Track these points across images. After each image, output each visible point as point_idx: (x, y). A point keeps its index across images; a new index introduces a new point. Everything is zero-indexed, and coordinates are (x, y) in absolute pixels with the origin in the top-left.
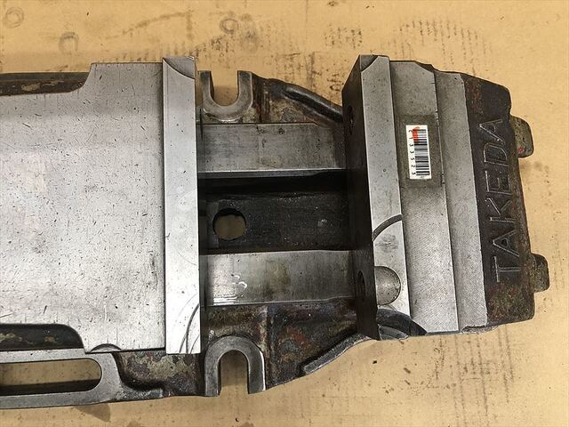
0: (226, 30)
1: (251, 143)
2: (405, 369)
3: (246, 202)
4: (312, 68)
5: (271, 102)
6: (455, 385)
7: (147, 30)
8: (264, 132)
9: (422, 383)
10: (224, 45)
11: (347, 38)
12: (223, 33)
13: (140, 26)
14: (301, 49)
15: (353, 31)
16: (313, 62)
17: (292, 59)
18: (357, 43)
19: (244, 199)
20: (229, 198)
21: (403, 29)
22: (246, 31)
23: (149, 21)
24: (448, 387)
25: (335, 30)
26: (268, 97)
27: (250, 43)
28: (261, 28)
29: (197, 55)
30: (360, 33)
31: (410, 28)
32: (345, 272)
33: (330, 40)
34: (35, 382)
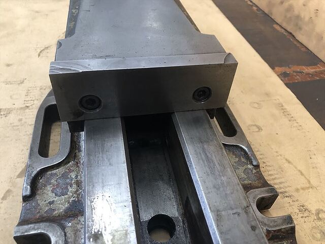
0: (318, 214)
1: (232, 203)
7: (286, 164)
10: (306, 215)
12: (314, 212)
13: (286, 160)
20: (184, 224)
23: (292, 164)
29: (286, 197)
34: (51, 138)
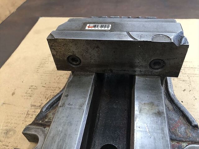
1: (68, 111)
2: (184, 91)
3: (97, 142)
4: (38, 106)
5: (46, 120)
6: (188, 76)
8: (64, 104)
9: (189, 86)
11: (31, 91)
14: (26, 109)
15: (30, 88)
16: (35, 106)
17: (29, 114)
18: (35, 88)
19: (95, 142)
21: (38, 72)
22: (3, 134)
24: (189, 78)
25: (25, 94)
26: (43, 121)
27: (10, 133)
28: (5, 126)
30: (32, 86)
31: (39, 70)
32: (147, 79)
33: (29, 97)
